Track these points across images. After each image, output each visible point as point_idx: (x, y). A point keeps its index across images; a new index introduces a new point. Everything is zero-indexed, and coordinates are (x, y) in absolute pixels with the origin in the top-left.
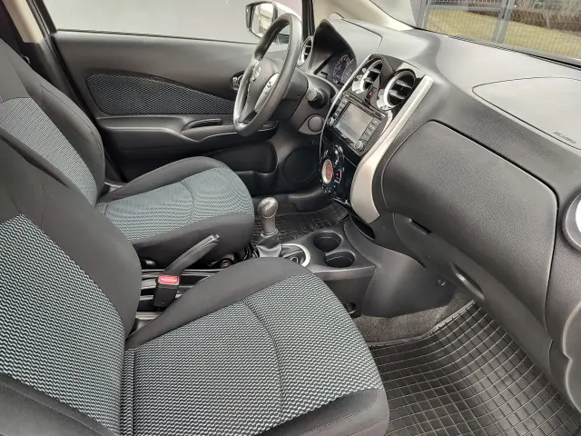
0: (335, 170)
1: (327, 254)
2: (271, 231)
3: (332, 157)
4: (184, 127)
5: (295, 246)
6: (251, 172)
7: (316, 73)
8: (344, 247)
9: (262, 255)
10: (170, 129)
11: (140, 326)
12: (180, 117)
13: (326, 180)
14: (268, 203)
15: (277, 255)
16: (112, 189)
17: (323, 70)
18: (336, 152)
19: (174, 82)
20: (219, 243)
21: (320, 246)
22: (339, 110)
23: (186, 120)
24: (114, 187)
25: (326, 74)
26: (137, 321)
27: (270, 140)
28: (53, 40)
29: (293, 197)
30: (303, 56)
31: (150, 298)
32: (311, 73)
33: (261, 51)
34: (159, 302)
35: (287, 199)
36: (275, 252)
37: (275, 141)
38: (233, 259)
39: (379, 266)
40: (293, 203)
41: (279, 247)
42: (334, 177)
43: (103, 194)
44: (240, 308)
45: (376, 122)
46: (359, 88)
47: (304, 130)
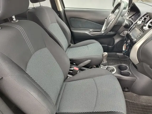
0: (127, 47)
1: (122, 71)
2: (105, 61)
3: (127, 43)
4: (90, 32)
5: (112, 67)
6: (106, 45)
7: (129, 18)
8: (128, 70)
9: (101, 67)
10: (87, 32)
11: (68, 78)
12: (89, 29)
13: (124, 49)
14: (105, 54)
15: (106, 68)
16: (71, 45)
17: (132, 17)
18: (128, 42)
19: (89, 20)
20: (91, 62)
21: (120, 68)
22: (132, 29)
23: (91, 30)
24: (72, 45)
25: (132, 18)
26: (68, 76)
27: (113, 37)
28: (64, 10)
29: (118, 54)
30: (127, 13)
31: (72, 72)
32: (128, 18)
33: (113, 12)
34: (73, 73)
35: (116, 54)
36: (105, 67)
37: (115, 37)
38: (95, 67)
39: (138, 78)
40: (118, 56)
41: (107, 66)
42: (126, 49)
43: (69, 46)
44: (91, 80)
45: (142, 33)
46: (140, 22)
47: (122, 34)
